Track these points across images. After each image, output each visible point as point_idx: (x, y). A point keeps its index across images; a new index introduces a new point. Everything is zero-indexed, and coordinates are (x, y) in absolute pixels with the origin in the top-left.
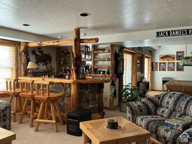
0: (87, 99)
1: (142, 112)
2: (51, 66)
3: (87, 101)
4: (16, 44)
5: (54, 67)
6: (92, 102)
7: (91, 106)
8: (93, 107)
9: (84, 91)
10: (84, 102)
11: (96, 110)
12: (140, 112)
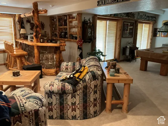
0: (47, 58)
1: (68, 70)
2: (45, 32)
3: (46, 59)
4: (13, 16)
5: (48, 32)
6: (50, 60)
7: (50, 63)
8: (51, 64)
9: (44, 52)
10: (45, 60)
11: (54, 66)
12: (66, 69)
